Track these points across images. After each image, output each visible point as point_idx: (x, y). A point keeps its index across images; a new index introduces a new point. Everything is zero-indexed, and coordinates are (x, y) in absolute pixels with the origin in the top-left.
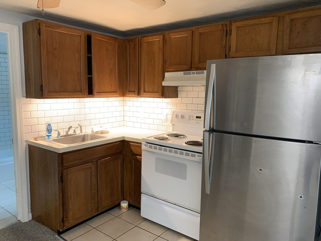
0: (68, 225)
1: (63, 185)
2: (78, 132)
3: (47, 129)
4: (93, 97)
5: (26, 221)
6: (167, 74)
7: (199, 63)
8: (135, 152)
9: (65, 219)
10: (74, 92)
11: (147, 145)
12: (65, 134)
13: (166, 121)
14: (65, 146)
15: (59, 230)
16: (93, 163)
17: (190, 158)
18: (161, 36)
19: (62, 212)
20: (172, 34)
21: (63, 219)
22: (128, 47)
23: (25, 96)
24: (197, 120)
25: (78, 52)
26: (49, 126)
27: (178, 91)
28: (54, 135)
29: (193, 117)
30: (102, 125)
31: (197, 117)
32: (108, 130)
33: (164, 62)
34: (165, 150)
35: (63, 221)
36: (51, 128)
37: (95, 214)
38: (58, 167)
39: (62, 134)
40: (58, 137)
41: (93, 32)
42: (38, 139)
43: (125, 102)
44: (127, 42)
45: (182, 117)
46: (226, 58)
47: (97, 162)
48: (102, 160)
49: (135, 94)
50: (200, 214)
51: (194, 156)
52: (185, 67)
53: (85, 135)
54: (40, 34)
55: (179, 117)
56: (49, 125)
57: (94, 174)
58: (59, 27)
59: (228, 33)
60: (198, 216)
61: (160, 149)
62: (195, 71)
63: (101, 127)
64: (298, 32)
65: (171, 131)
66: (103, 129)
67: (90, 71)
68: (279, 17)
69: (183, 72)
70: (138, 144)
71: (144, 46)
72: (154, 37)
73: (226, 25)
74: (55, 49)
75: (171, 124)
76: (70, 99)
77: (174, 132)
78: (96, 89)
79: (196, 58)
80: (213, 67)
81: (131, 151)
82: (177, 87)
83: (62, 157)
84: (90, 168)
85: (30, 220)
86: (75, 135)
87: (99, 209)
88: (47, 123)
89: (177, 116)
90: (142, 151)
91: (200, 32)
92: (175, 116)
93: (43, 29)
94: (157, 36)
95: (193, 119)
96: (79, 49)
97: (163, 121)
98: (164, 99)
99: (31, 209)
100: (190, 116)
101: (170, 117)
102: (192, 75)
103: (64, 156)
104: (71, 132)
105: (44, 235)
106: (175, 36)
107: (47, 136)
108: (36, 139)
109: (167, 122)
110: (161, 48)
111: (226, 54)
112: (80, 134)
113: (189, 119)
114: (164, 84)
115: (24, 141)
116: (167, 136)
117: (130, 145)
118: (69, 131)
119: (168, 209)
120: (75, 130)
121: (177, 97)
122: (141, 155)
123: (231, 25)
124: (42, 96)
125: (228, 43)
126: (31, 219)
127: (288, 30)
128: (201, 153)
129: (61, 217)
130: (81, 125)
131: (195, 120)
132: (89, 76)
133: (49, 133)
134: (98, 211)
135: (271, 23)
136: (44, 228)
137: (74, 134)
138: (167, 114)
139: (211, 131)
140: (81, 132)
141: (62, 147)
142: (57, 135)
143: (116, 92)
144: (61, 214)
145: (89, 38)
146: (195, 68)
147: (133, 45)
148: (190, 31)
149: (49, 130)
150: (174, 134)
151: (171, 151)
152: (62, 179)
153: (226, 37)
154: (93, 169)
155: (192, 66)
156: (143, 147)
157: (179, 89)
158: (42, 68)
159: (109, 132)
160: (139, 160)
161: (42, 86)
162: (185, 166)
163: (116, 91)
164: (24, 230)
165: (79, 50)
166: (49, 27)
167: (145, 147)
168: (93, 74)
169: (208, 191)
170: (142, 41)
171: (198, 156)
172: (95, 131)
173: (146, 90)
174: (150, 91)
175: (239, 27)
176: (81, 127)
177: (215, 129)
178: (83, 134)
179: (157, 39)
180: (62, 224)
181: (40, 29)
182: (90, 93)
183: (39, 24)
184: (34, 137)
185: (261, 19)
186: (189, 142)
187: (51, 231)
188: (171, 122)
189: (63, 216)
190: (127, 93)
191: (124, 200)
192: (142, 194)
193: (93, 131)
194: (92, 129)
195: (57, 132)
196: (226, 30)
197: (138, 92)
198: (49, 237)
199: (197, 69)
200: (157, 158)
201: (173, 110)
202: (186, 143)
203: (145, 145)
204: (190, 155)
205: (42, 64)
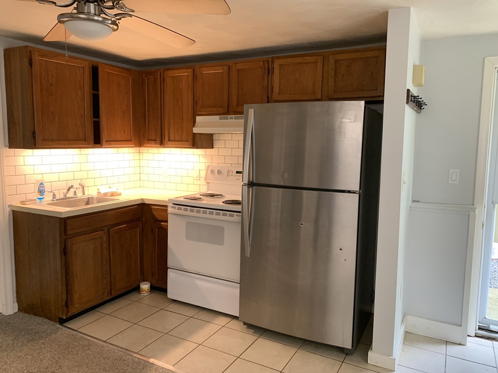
0: (73, 311)
1: (66, 260)
2: (79, 194)
3: (39, 189)
4: (101, 147)
5: (10, 314)
6: (198, 118)
7: (237, 106)
8: (159, 218)
9: (69, 303)
10: (75, 140)
11: (175, 208)
12: (62, 196)
13: (198, 178)
14: (67, 209)
15: (61, 317)
16: (104, 232)
17: (228, 218)
18: (190, 70)
19: (65, 293)
20: (204, 68)
21: (66, 303)
22: (146, 82)
23: (8, 145)
24: (237, 176)
25: (81, 88)
26: (42, 186)
27: (213, 140)
28: (48, 198)
29: (233, 172)
30: (111, 186)
31: (237, 172)
32: (119, 191)
33: (195, 103)
34: (199, 212)
35: (67, 306)
36: (44, 189)
37: (108, 298)
38: (60, 236)
39: (58, 197)
40: (53, 201)
41: (101, 63)
42: (27, 203)
43: (141, 154)
44: (144, 75)
45: (219, 172)
46: (268, 102)
47: (109, 231)
48: (115, 228)
49: (156, 144)
50: (239, 285)
51: (233, 216)
52: (221, 110)
53: (89, 198)
54: (31, 65)
55: (215, 173)
56: (42, 184)
57: (105, 245)
58: (56, 55)
59: (270, 72)
60: (238, 287)
61: (192, 211)
62: (234, 116)
63: (110, 187)
64: (343, 75)
65: (204, 190)
66: (113, 190)
67: (96, 113)
68: (324, 57)
69: (219, 116)
70: (163, 207)
71: (169, 81)
72: (181, 71)
73: (268, 62)
74: (51, 85)
75: (204, 183)
76: (67, 150)
77: (210, 192)
78: (104, 136)
79: (234, 99)
80: (251, 112)
81: (153, 216)
82: (212, 135)
83: (65, 222)
84: (101, 238)
85: (16, 312)
86: (76, 197)
87: (112, 292)
88: (38, 182)
89: (212, 171)
90: (168, 216)
91: (238, 68)
92: (209, 171)
93: (36, 58)
94: (184, 70)
95: (232, 175)
96: (82, 84)
97: (195, 178)
98: (195, 150)
99: (17, 297)
100: (228, 171)
101: (203, 173)
102: (229, 120)
103: (68, 221)
104: (70, 194)
105: (40, 326)
106: (208, 71)
107: (38, 199)
108: (23, 203)
109: (199, 180)
110: (190, 85)
111: (268, 96)
112: (81, 196)
113: (228, 175)
114: (196, 130)
115: (7, 206)
116: (201, 197)
117: (151, 209)
118: (67, 193)
119: (203, 284)
120: (75, 192)
121: (213, 148)
122: (167, 221)
123: (273, 63)
124: (35, 145)
125: (270, 83)
126: (17, 310)
127: (333, 72)
128: (240, 212)
129: (65, 300)
130: (83, 185)
131: (235, 176)
132: (95, 119)
133: (41, 195)
134: (111, 294)
135: (316, 62)
136: (39, 320)
137: (74, 196)
138: (200, 170)
139: (251, 184)
140: (84, 194)
141: (64, 210)
142: (51, 198)
143: (131, 141)
144: (64, 296)
145: (95, 71)
146: (233, 112)
147: (152, 79)
148: (226, 67)
149: (41, 192)
150: (209, 194)
151: (205, 213)
152: (65, 252)
153: (268, 75)
154: (105, 239)
155: (230, 109)
156: (170, 210)
157: (215, 137)
158: (35, 109)
159: (122, 194)
160: (165, 227)
161: (34, 132)
162: (222, 229)
163: (130, 139)
164: (10, 323)
165: (82, 87)
166: (43, 56)
167: (172, 209)
168: (101, 117)
169: (248, 254)
170: (165, 75)
171: (237, 215)
172: (102, 193)
173: (172, 138)
174: (177, 139)
175: (282, 65)
176: (83, 187)
177: (254, 182)
178: (86, 196)
179: (184, 73)
180: (65, 309)
181: (31, 58)
182: (97, 141)
183: (30, 52)
184: (22, 200)
185: (306, 58)
186: (227, 201)
187: (49, 321)
188: (206, 179)
189: (67, 299)
190: (146, 141)
191: (144, 281)
192: (169, 270)
193: (100, 193)
194: (98, 190)
195: (52, 194)
196: (268, 68)
197: (161, 141)
198: (47, 327)
199: (236, 113)
200: (188, 223)
201: (207, 164)
202: (223, 202)
203: (172, 207)
204: (228, 214)
205: (35, 104)
